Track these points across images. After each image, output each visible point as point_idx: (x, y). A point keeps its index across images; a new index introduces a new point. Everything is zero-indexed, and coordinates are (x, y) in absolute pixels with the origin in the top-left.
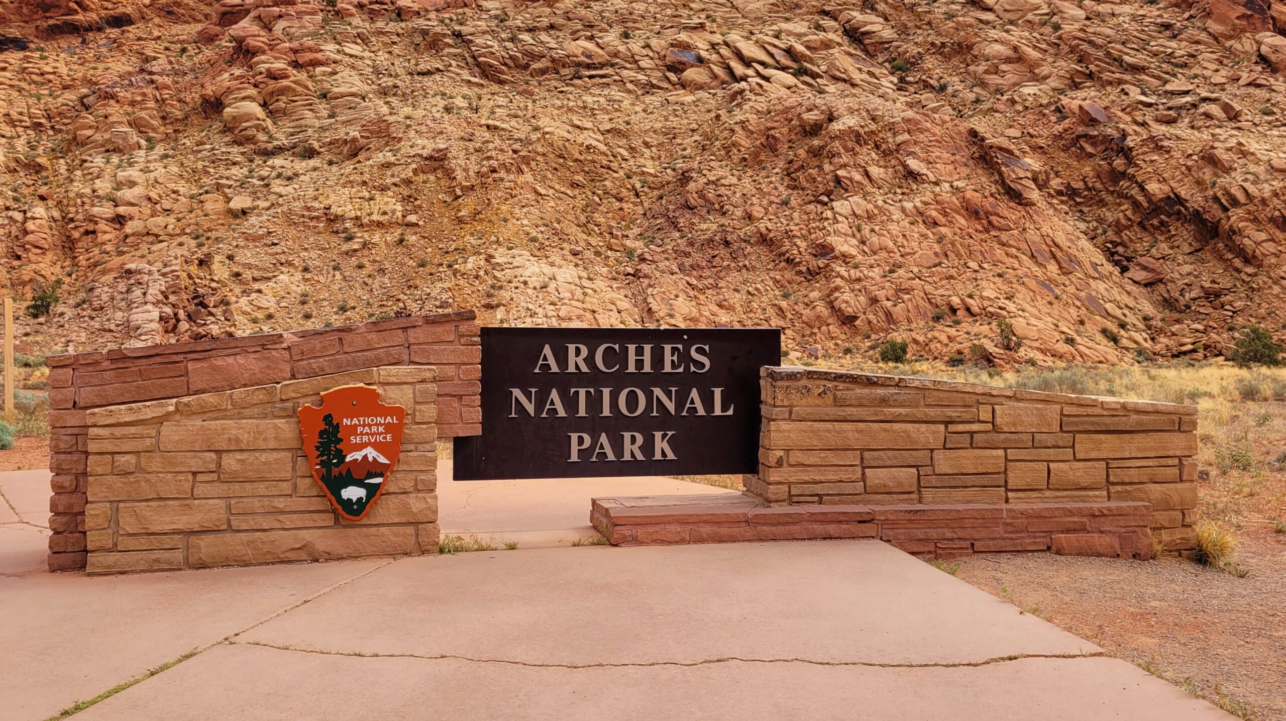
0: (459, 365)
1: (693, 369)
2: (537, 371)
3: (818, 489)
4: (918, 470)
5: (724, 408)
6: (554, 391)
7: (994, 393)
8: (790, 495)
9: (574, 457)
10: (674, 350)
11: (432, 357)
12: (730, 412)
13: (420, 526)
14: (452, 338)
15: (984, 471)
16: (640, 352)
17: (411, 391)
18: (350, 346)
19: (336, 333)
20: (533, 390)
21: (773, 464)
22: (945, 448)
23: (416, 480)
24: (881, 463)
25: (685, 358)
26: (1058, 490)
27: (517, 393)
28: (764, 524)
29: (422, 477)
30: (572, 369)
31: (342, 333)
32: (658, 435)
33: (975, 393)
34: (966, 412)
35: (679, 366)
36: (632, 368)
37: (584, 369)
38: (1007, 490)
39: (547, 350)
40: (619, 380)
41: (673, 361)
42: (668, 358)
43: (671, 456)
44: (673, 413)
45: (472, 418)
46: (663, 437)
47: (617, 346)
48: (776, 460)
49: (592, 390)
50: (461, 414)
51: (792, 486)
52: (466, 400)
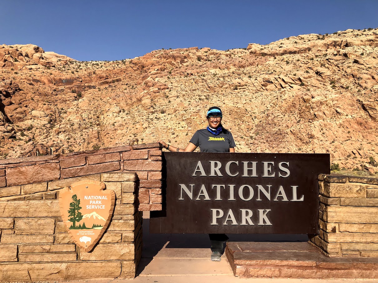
0: (149, 171)
1: (280, 175)
2: (194, 175)
3: (359, 247)
5: (298, 197)
6: (203, 186)
8: (341, 250)
9: (214, 222)
10: (269, 165)
11: (135, 167)
12: (302, 199)
13: (125, 262)
14: (147, 158)
16: (250, 165)
17: (120, 186)
18: (91, 161)
19: (84, 154)
20: (192, 185)
21: (330, 231)
23: (122, 236)
25: (276, 169)
27: (183, 186)
29: (125, 234)
30: (212, 174)
31: (88, 155)
32: (261, 211)
35: (272, 174)
36: (246, 174)
37: (220, 174)
39: (199, 164)
40: (239, 181)
41: (269, 171)
42: (266, 169)
43: (268, 223)
44: (269, 198)
45: (157, 201)
46: (264, 212)
47: (237, 163)
48: (331, 229)
49: (224, 186)
50: (150, 198)
51: (342, 244)
52: (154, 191)
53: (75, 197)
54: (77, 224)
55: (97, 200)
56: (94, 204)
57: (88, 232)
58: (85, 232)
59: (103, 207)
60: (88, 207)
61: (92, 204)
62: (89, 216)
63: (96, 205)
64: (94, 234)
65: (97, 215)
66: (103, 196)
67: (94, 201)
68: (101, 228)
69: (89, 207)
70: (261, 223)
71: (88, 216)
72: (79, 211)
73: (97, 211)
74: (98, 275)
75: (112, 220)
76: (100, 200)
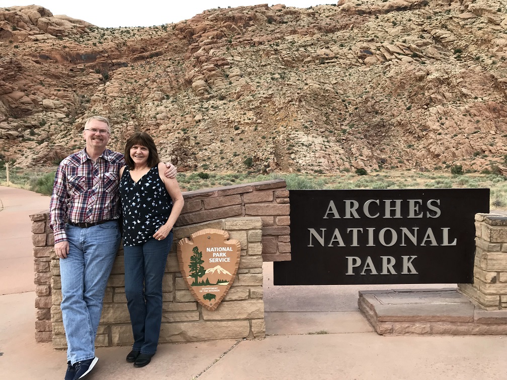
0: (275, 216)
1: (429, 215)
2: (325, 217)
5: (450, 241)
6: (337, 230)
8: (500, 302)
9: (350, 272)
10: (416, 203)
11: (259, 211)
12: (454, 243)
13: (253, 321)
14: (271, 199)
16: (393, 204)
17: (246, 235)
18: (208, 205)
19: (200, 197)
20: (323, 230)
21: (489, 281)
23: (249, 292)
25: (423, 208)
27: (313, 231)
28: (485, 324)
29: (252, 290)
30: (348, 216)
31: (204, 197)
32: (405, 258)
35: (419, 214)
36: (387, 215)
37: (356, 216)
39: (332, 204)
40: (379, 224)
41: (415, 210)
42: (412, 209)
43: (414, 271)
44: (415, 244)
45: (285, 250)
46: (409, 259)
47: (378, 201)
48: (491, 279)
49: (361, 229)
50: (278, 247)
51: (502, 296)
52: (281, 238)
53: (195, 249)
54: (200, 280)
55: (221, 252)
56: (218, 257)
57: (212, 288)
58: (209, 288)
59: (228, 260)
60: (211, 261)
61: (215, 257)
63: (220, 258)
64: (219, 290)
65: (222, 269)
66: (228, 248)
67: (218, 254)
68: (226, 284)
70: (405, 272)
71: (211, 271)
72: (201, 265)
73: (222, 265)
74: (223, 335)
75: (238, 274)
76: (224, 252)
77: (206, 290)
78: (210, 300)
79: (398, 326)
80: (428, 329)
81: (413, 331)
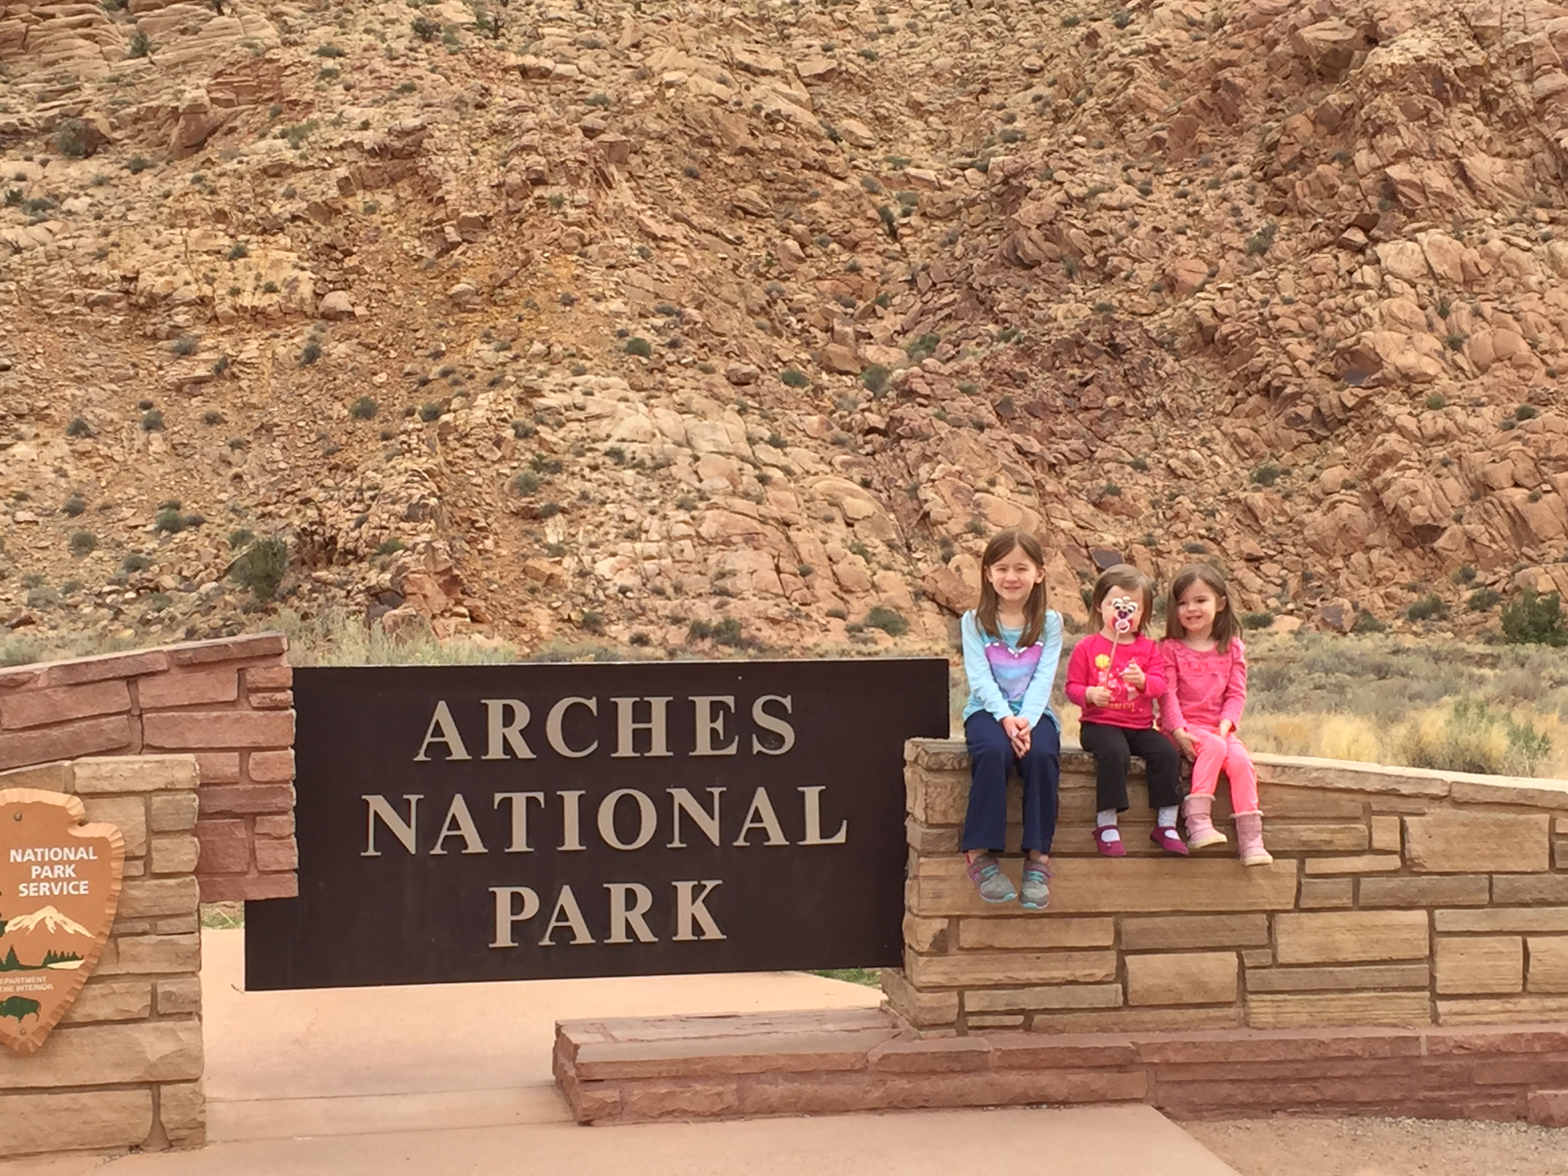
0: (245, 751)
1: (757, 747)
2: (421, 757)
3: (1027, 999)
4: (1240, 957)
5: (827, 829)
6: (458, 799)
7: (1405, 790)
8: (963, 1014)
9: (504, 938)
10: (716, 708)
11: (189, 735)
12: (840, 838)
13: (165, 1090)
14: (232, 695)
15: (1385, 956)
16: (642, 713)
17: (142, 810)
18: (15, 717)
20: (413, 798)
21: (925, 947)
22: (1298, 908)
23: (154, 993)
24: (1160, 943)
25: (740, 723)
26: (1548, 994)
27: (378, 804)
28: (901, 1074)
29: (165, 986)
30: (495, 752)
32: (684, 889)
33: (1362, 791)
34: (1341, 831)
35: (727, 743)
36: (625, 748)
37: (523, 751)
38: (1436, 997)
39: (442, 713)
40: (598, 775)
41: (714, 731)
42: (703, 726)
43: (712, 932)
44: (716, 840)
45: (278, 862)
46: (696, 892)
47: (592, 704)
48: (931, 940)
49: (540, 796)
50: (253, 852)
51: (967, 993)
52: (265, 825)
55: (57, 863)
56: (47, 879)
57: (28, 980)
58: (17, 980)
59: (82, 888)
60: (26, 890)
61: (38, 879)
62: (30, 921)
63: (56, 881)
64: (49, 987)
65: (59, 917)
66: (82, 849)
67: (47, 868)
68: (75, 965)
69: (27, 888)
71: (25, 923)
73: (60, 902)
74: (65, 1138)
75: (114, 936)
76: (70, 862)
77: (8, 985)
78: (21, 1018)
79: (637, 1092)
80: (731, 1099)
81: (684, 1105)
